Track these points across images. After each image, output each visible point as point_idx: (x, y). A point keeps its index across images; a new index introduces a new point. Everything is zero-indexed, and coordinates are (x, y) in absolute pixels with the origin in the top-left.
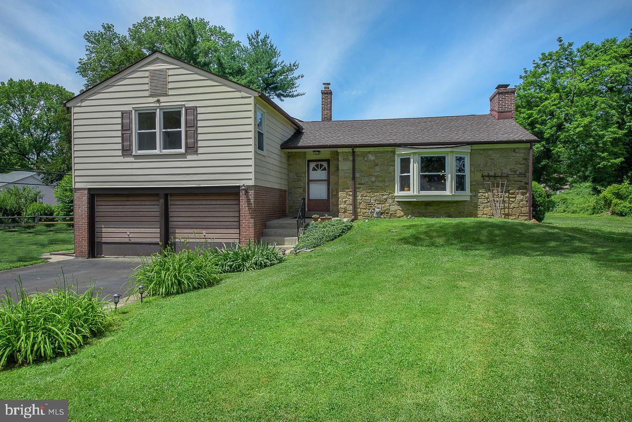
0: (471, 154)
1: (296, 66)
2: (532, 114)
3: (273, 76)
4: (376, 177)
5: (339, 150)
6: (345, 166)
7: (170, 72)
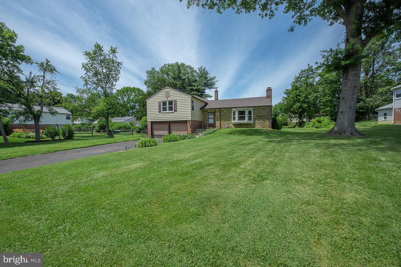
0: (253, 110)
1: (215, 77)
2: (297, 92)
3: (207, 82)
4: (227, 117)
5: (216, 109)
6: (218, 114)
7: (170, 91)
